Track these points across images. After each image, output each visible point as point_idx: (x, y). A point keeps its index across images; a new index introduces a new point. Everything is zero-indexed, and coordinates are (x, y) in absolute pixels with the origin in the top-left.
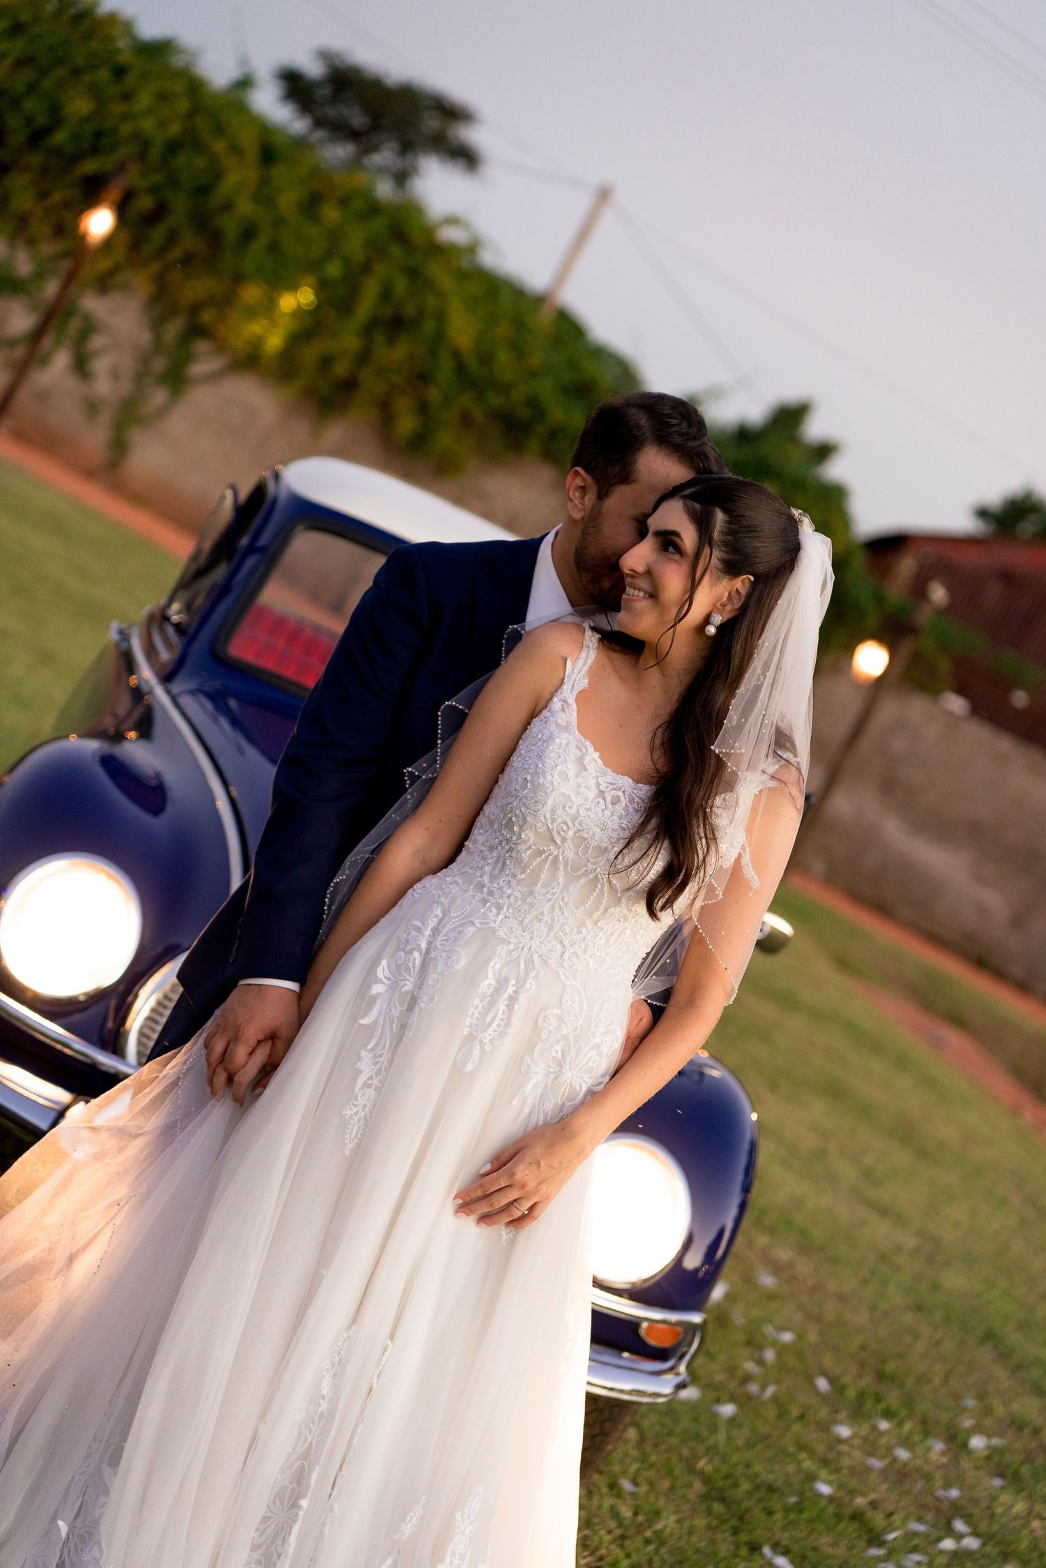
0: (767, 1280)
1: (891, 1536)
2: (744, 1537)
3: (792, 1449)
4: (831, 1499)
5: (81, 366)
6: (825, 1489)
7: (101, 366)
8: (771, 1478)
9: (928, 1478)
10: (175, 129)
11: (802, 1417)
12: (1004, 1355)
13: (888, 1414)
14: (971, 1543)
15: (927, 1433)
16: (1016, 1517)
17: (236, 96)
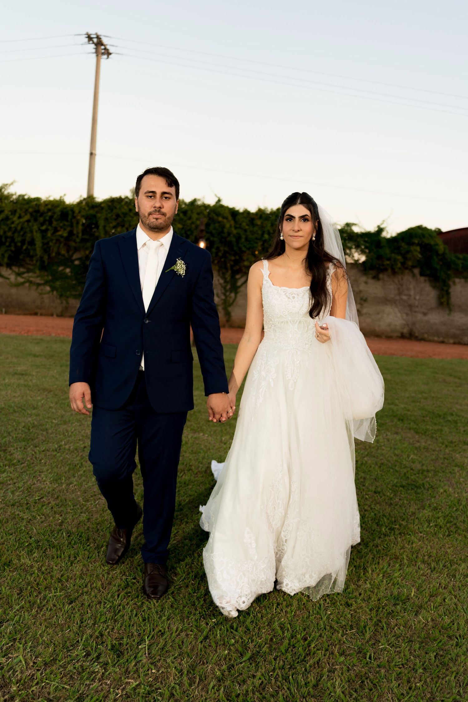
10: (206, 220)
17: (218, 205)
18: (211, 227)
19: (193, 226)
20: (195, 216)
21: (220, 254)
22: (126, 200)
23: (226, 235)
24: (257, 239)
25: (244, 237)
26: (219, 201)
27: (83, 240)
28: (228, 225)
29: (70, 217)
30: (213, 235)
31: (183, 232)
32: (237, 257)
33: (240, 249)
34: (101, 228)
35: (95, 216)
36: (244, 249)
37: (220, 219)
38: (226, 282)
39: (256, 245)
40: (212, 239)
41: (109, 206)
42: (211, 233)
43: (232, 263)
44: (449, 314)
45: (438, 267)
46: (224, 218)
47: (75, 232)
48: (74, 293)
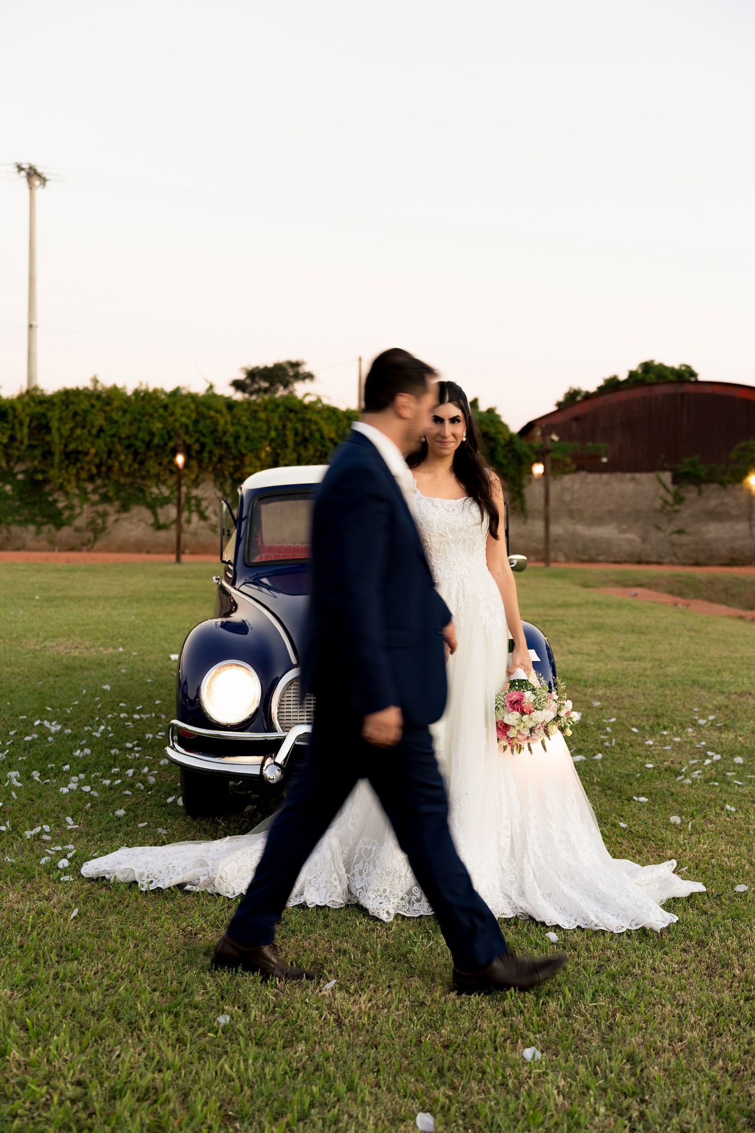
0: (597, 704)
1: (684, 770)
2: (624, 797)
3: (631, 758)
4: (654, 768)
5: (203, 517)
6: (650, 766)
7: (209, 513)
8: (626, 772)
9: (691, 743)
10: (194, 416)
11: (631, 745)
12: (703, 687)
13: (665, 728)
14: (717, 757)
15: (684, 728)
16: (732, 740)
17: (210, 393)
18: (201, 425)
19: (177, 425)
20: (178, 411)
21: (215, 459)
22: (86, 392)
23: (220, 434)
24: (261, 437)
25: (243, 435)
26: (211, 387)
27: (31, 447)
28: (222, 422)
29: (10, 417)
30: (203, 435)
31: (164, 432)
32: (238, 462)
33: (240, 453)
34: (54, 431)
35: (44, 415)
36: (244, 451)
37: (212, 413)
38: (225, 494)
39: (260, 445)
40: (202, 439)
41: (63, 402)
42: (201, 432)
43: (231, 470)
44: (525, 522)
45: (505, 462)
46: (217, 411)
47: (18, 436)
48: (17, 518)
